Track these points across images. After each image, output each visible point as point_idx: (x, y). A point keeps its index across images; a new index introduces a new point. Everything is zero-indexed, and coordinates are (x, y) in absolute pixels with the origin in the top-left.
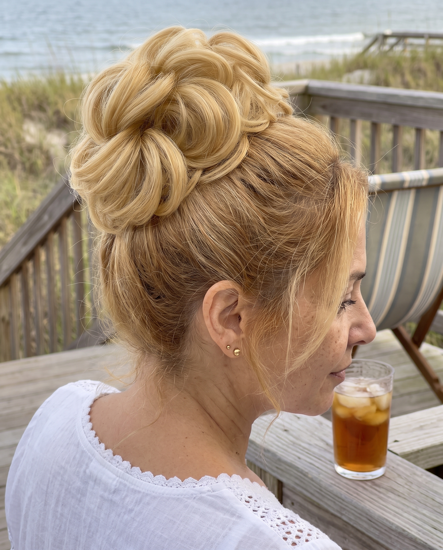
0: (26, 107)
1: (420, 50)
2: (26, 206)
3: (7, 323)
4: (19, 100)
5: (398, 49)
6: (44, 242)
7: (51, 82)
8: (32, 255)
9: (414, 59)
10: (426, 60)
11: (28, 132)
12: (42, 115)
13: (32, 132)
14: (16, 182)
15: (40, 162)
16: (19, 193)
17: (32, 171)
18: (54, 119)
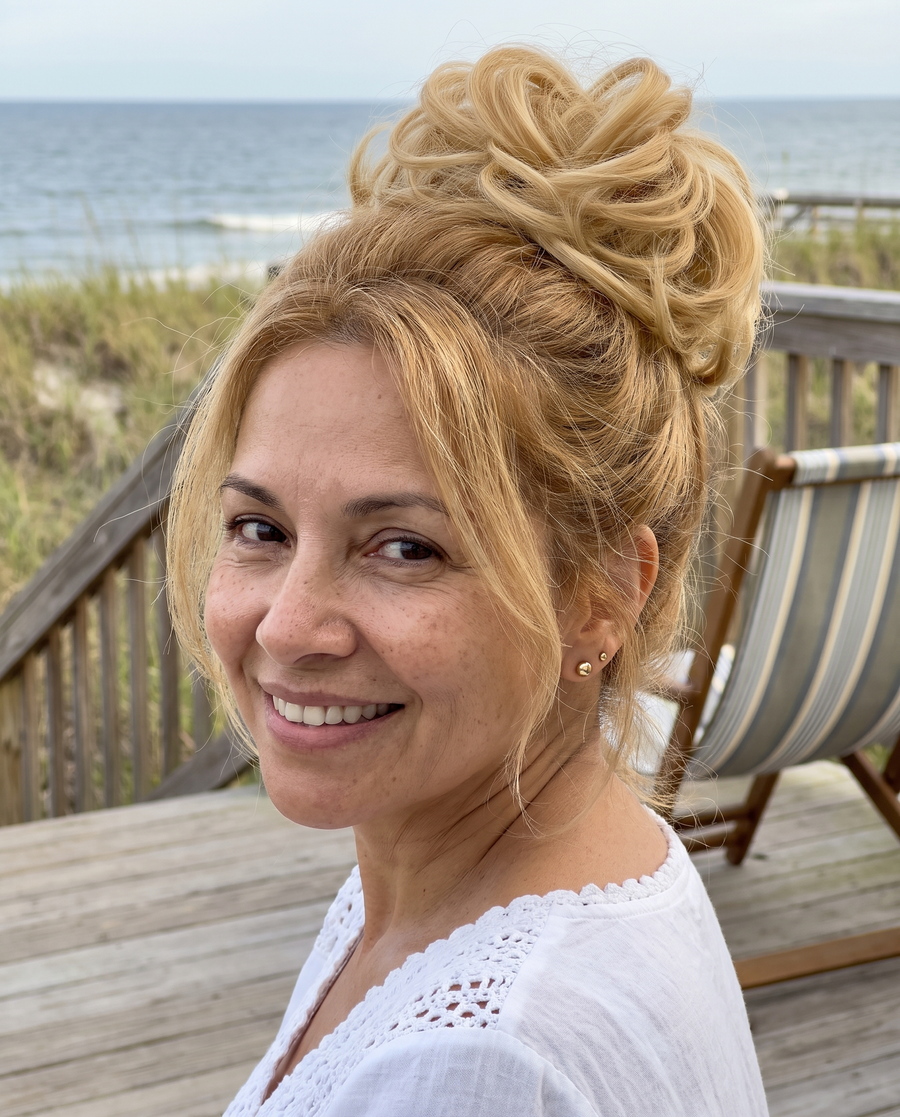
0: (39, 335)
1: (847, 231)
2: (39, 531)
3: (16, 754)
4: (26, 322)
5: (801, 227)
6: (96, 587)
7: (89, 288)
8: (71, 615)
9: (835, 247)
10: (860, 250)
11: (44, 386)
12: (73, 353)
13: (52, 387)
14: (20, 485)
15: (67, 446)
16: (24, 505)
17: (49, 462)
18: (97, 359)
